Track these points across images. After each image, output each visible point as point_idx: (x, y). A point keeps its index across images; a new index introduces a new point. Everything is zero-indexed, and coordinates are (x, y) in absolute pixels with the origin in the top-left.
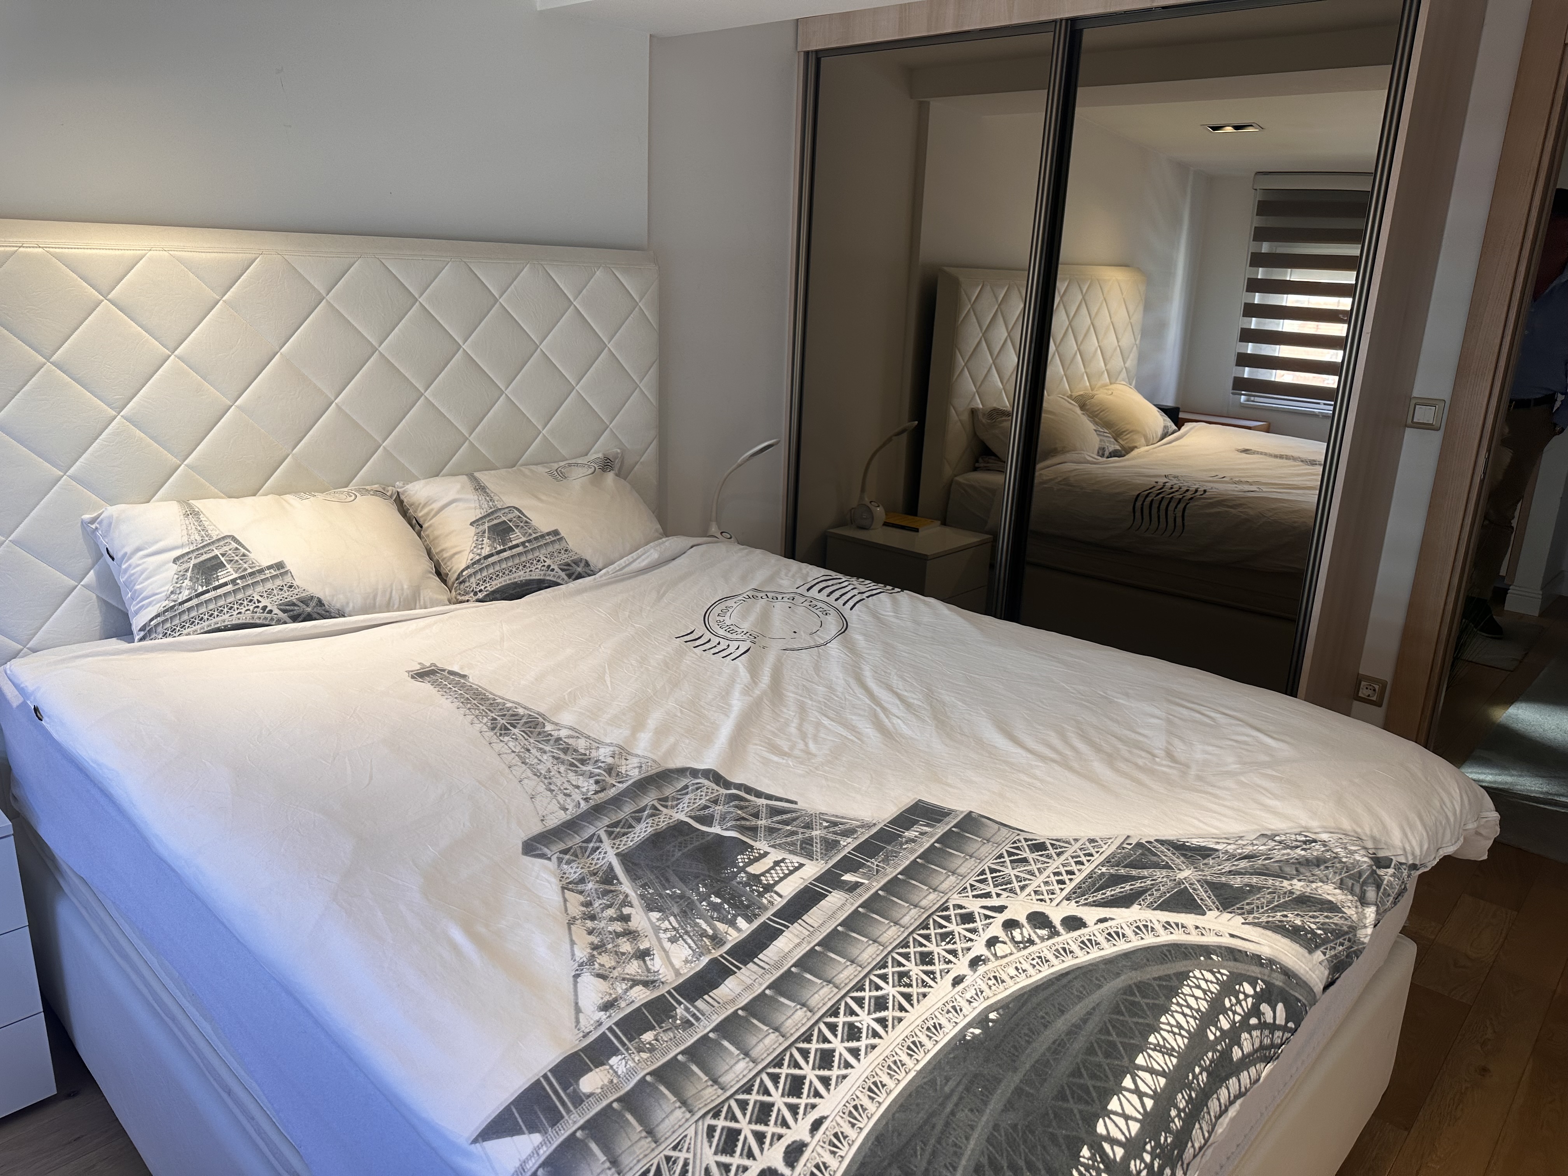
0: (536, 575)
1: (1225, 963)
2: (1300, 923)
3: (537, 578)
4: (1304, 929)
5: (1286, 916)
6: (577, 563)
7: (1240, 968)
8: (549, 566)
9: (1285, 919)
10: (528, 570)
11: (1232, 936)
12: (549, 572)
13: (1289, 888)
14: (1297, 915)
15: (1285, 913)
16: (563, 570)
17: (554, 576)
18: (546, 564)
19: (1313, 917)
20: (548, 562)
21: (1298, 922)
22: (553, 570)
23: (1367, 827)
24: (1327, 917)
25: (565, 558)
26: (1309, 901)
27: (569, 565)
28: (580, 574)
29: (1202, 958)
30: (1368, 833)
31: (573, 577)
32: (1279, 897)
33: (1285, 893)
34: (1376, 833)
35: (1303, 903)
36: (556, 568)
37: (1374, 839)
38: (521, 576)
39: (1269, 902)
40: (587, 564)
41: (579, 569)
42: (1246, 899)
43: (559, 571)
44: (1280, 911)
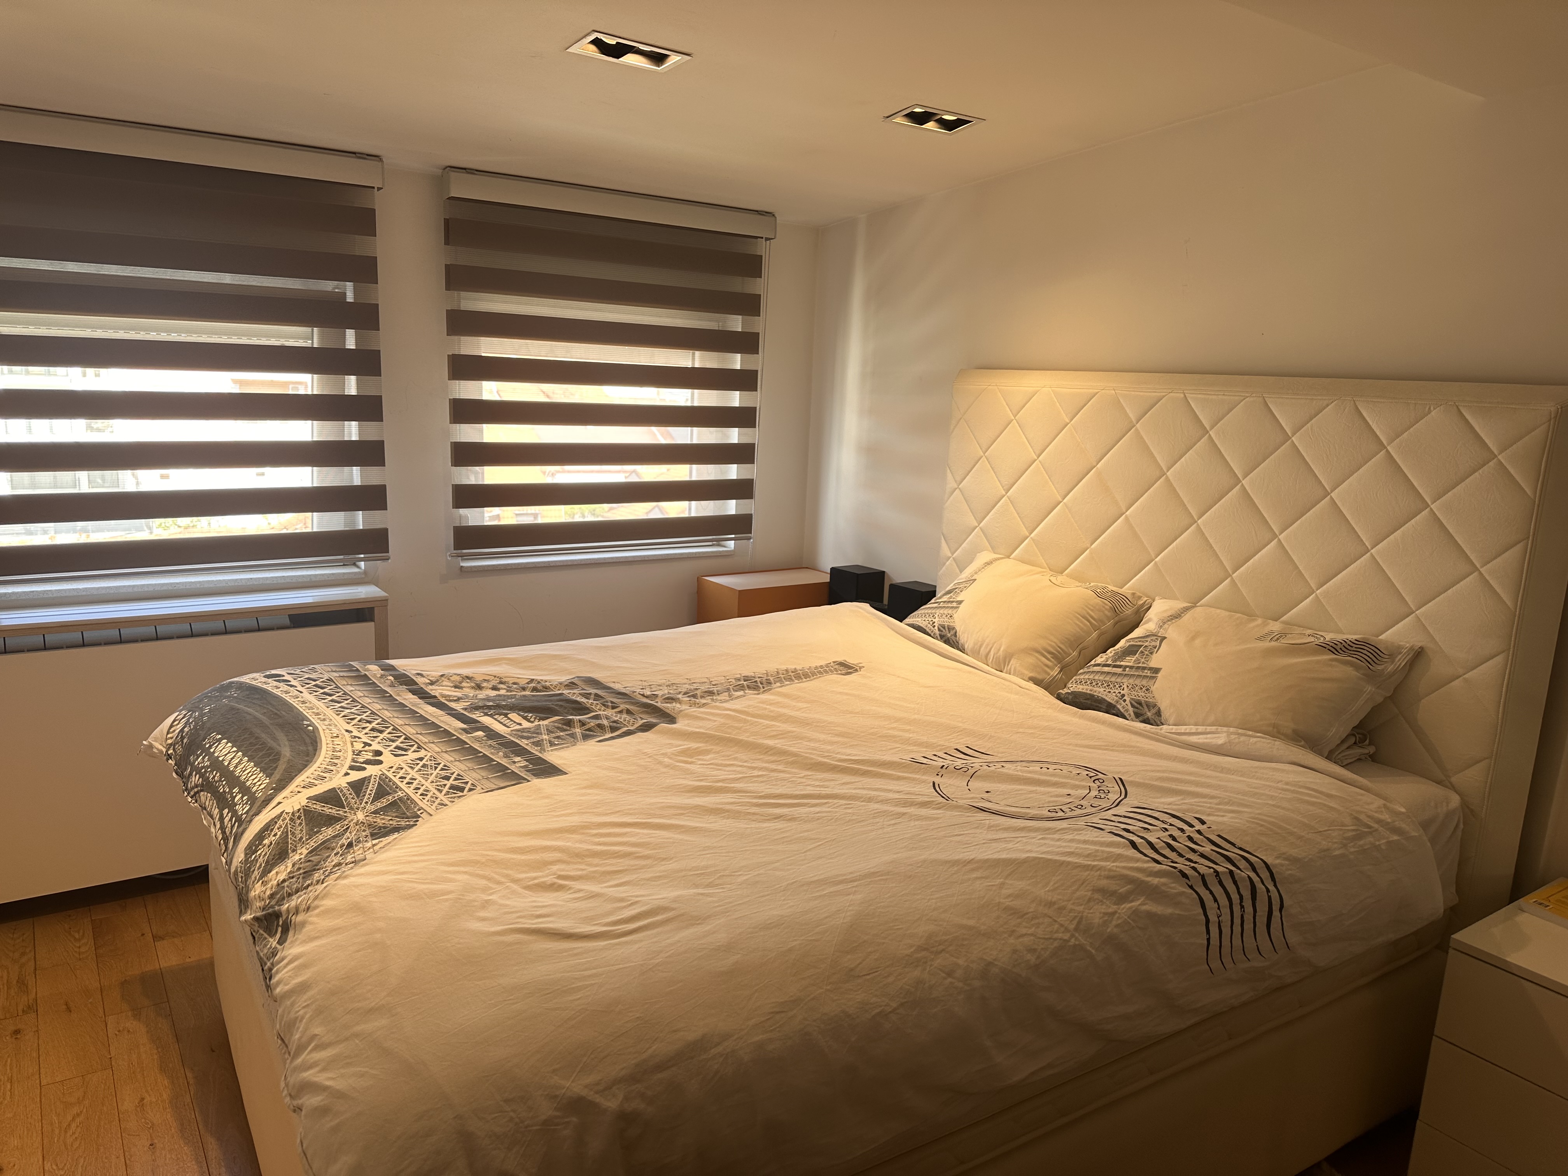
0: (1111, 698)
1: (264, 796)
2: (264, 842)
3: (1109, 700)
4: (260, 844)
5: (275, 835)
6: (1149, 706)
7: (257, 804)
8: (1123, 696)
9: (273, 834)
10: (1107, 690)
11: (279, 803)
12: (1121, 701)
13: (299, 852)
14: (271, 843)
15: (277, 837)
16: (1133, 706)
17: (1123, 707)
18: (1122, 692)
19: (265, 855)
20: (1125, 692)
21: (266, 842)
22: (1125, 701)
23: (315, 922)
24: (261, 865)
25: (1141, 695)
26: (279, 858)
27: (1140, 703)
28: (1148, 718)
29: (274, 785)
30: (310, 919)
31: (1141, 718)
32: (294, 841)
33: (296, 847)
34: (308, 928)
35: (280, 854)
36: (1128, 700)
37: (303, 924)
38: (1100, 692)
39: (293, 834)
40: (1159, 713)
41: (1149, 714)
42: (307, 825)
43: (1129, 705)
44: (281, 836)
